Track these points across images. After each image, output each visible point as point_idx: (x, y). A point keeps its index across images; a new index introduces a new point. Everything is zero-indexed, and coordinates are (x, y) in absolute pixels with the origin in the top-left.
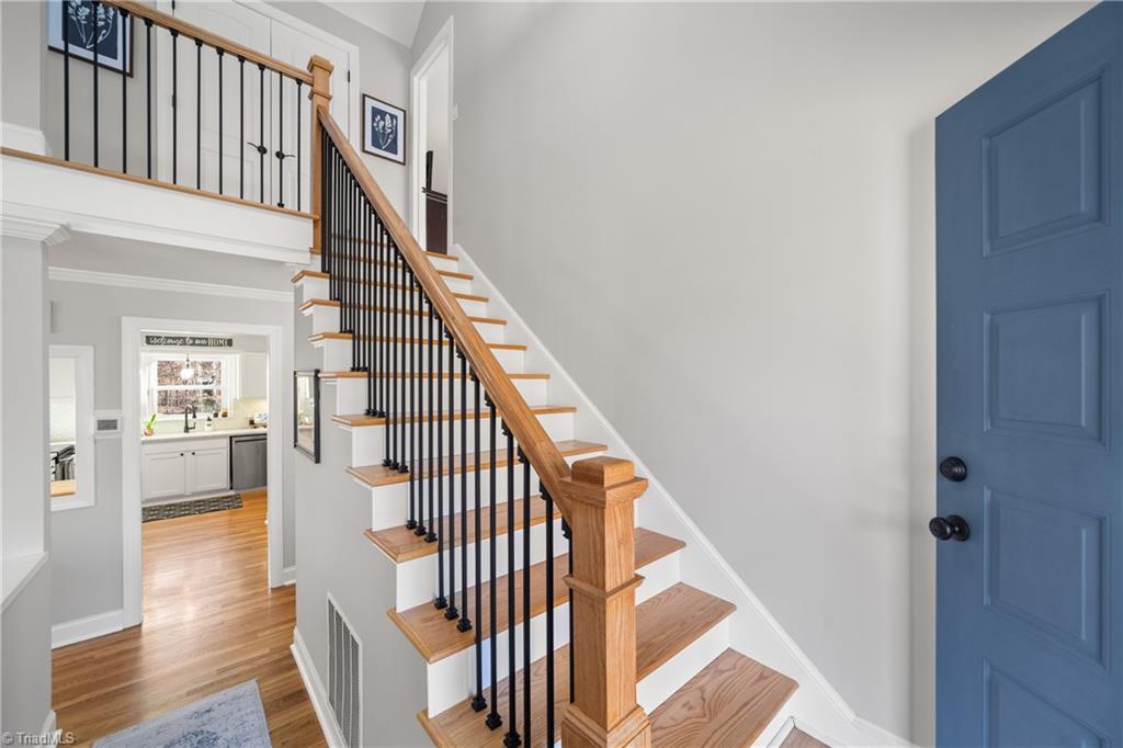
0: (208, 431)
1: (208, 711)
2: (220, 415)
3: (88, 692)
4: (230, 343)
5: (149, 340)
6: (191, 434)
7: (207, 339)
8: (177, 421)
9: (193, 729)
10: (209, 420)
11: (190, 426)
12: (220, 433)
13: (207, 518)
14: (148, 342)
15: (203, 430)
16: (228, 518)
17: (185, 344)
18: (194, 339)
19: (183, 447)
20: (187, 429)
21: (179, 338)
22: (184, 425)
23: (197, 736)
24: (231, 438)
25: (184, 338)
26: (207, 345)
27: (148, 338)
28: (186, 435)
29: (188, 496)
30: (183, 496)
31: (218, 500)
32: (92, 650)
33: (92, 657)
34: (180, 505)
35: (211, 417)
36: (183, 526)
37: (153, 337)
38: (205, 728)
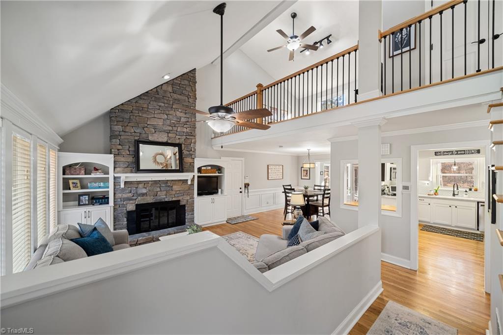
0: (465, 197)
1: (430, 324)
2: (473, 190)
3: (394, 283)
4: (478, 151)
5: (436, 154)
6: (456, 197)
7: (464, 151)
8: (449, 190)
9: (421, 325)
10: (466, 191)
11: (455, 193)
12: (472, 199)
13: (460, 240)
14: (436, 155)
15: (463, 196)
16: (476, 245)
17: (453, 154)
18: (457, 151)
19: (451, 203)
20: (454, 195)
21: (450, 152)
22: (452, 192)
23: (421, 329)
24: (478, 203)
25: (452, 151)
26: (465, 154)
27: (435, 153)
28: (454, 197)
29: (452, 227)
30: (450, 226)
31: (469, 233)
32: (399, 270)
33: (398, 272)
34: (449, 230)
35: (468, 190)
36: (448, 240)
37: (438, 152)
38: (426, 329)
